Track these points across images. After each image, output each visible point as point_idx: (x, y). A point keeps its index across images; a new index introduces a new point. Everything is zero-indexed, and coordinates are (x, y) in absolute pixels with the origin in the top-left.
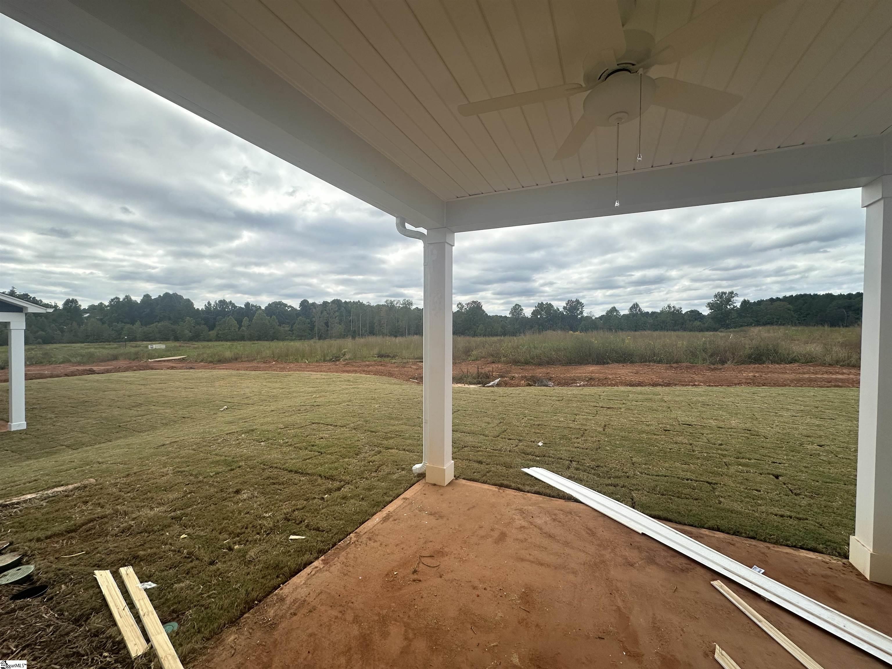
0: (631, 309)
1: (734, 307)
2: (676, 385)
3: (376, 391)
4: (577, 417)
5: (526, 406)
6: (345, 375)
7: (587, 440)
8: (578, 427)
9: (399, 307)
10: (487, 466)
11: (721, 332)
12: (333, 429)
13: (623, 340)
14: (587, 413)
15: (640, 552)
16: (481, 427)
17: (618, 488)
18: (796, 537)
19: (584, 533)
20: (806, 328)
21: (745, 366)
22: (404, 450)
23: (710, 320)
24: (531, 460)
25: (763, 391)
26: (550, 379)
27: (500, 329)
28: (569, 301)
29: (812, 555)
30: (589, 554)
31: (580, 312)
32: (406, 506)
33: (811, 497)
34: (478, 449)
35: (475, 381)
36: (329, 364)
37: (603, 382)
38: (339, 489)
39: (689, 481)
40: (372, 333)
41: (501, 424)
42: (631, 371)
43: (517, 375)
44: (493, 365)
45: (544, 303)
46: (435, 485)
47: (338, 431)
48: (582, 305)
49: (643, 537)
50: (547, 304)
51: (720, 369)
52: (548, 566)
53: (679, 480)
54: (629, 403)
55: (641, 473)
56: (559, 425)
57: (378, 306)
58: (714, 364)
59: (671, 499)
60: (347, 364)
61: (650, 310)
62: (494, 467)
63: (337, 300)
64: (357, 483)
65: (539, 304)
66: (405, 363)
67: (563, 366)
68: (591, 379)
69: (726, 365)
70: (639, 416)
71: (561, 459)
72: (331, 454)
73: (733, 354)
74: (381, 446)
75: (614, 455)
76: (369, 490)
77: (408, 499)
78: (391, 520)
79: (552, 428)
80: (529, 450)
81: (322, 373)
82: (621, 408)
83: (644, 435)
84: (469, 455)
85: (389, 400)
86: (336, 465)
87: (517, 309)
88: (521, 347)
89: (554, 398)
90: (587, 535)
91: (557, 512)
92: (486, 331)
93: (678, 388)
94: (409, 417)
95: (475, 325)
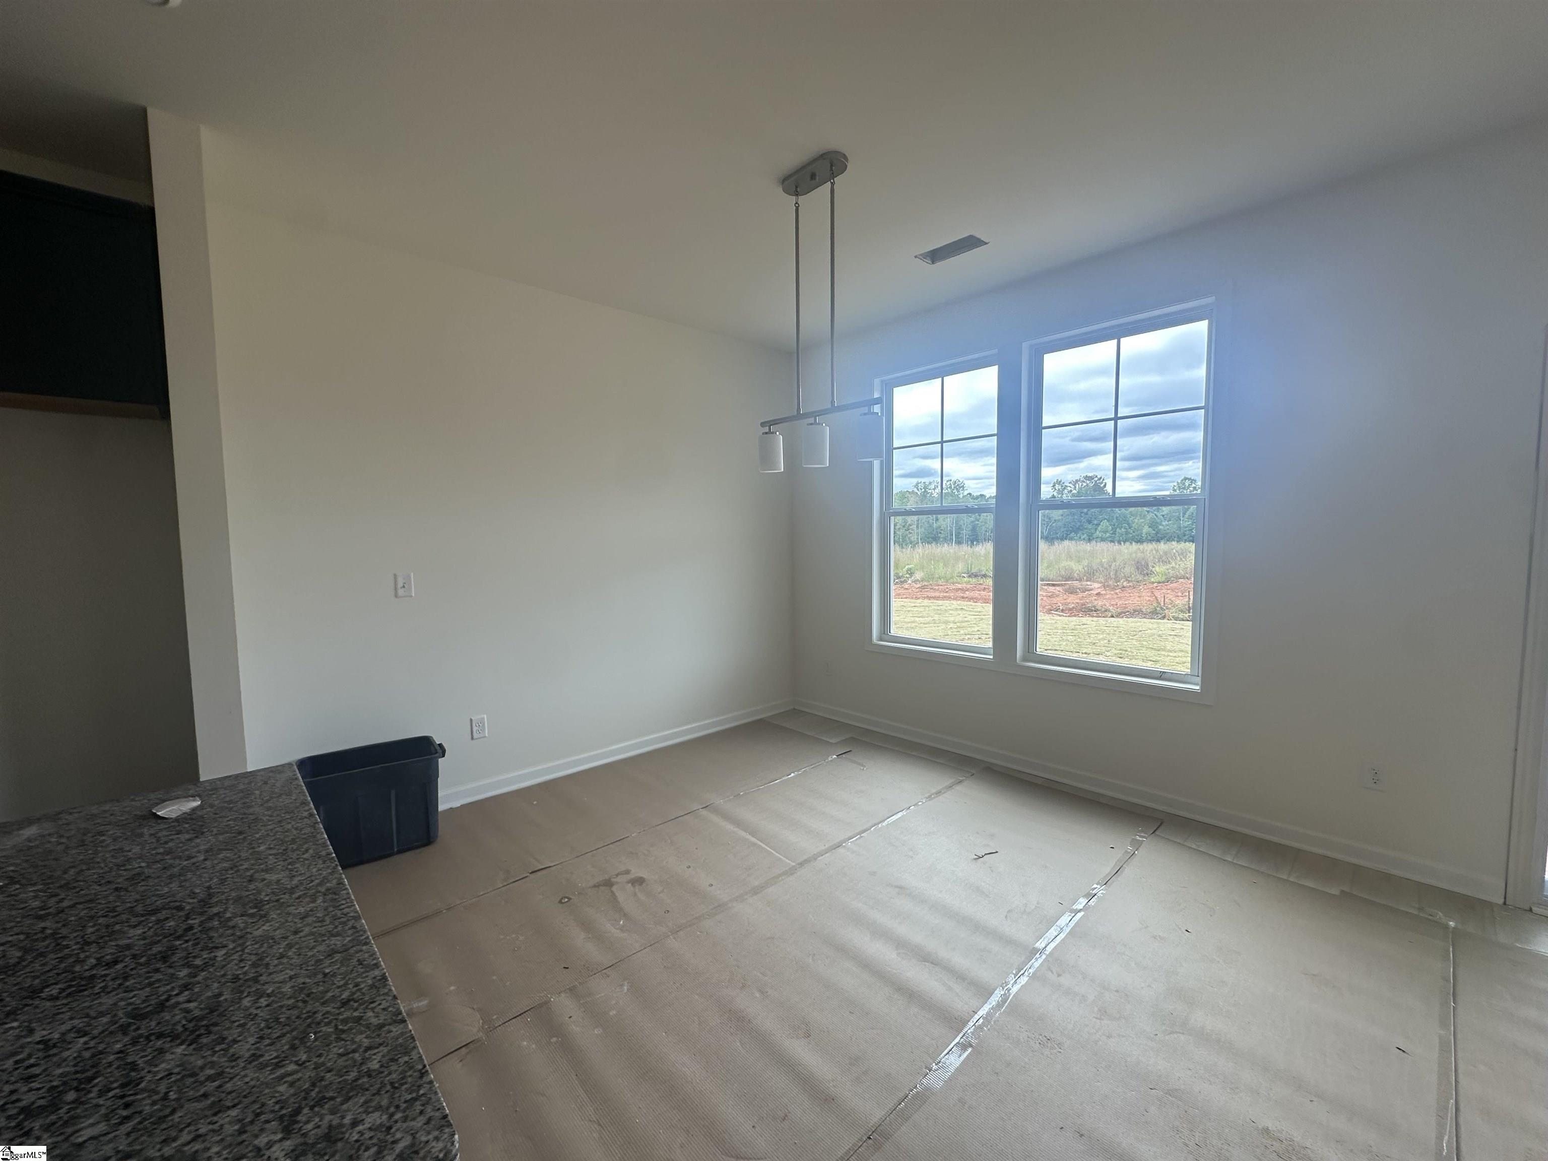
92: (1114, 533)
95: (1090, 522)
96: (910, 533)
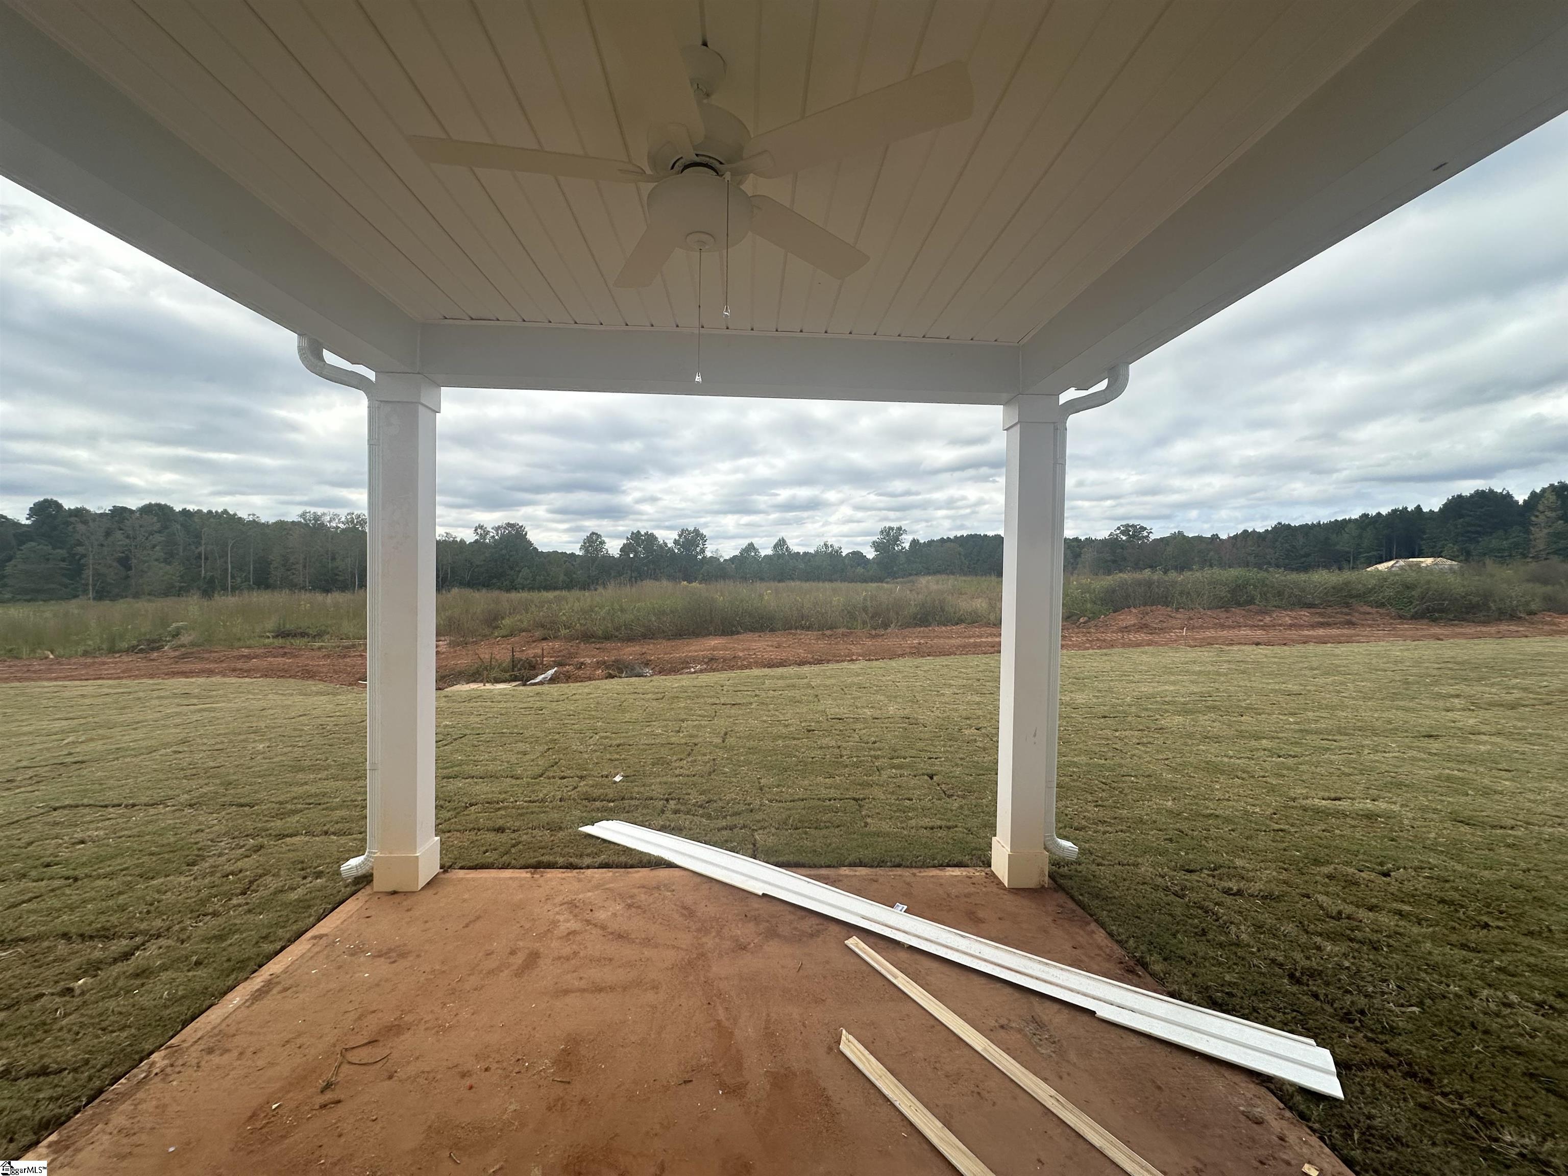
0: (775, 547)
1: (903, 548)
2: (828, 661)
3: (265, 713)
4: (684, 725)
5: (599, 714)
6: (179, 683)
7: (695, 761)
8: (683, 741)
9: (338, 527)
10: (513, 836)
11: (887, 583)
12: (122, 816)
13: (761, 596)
14: (700, 716)
15: (757, 924)
16: (508, 762)
17: (735, 831)
18: (943, 852)
19: (676, 916)
20: (974, 578)
21: (910, 630)
22: (326, 833)
23: (875, 566)
24: (598, 809)
25: (927, 662)
26: (647, 664)
27: (562, 577)
28: (683, 530)
29: (957, 872)
30: (682, 949)
31: (702, 549)
32: (318, 953)
33: (964, 797)
34: (498, 806)
35: (507, 675)
36: (125, 659)
37: (730, 664)
38: (126, 956)
39: (832, 802)
40: (263, 582)
41: (550, 752)
42: (770, 643)
43: (588, 661)
44: (544, 644)
45: (643, 533)
46: (395, 893)
47: (139, 816)
48: (703, 538)
49: (764, 900)
50: (646, 534)
51: (883, 635)
52: (612, 989)
53: (820, 803)
54: (763, 694)
55: (771, 801)
56: (653, 742)
57: (281, 525)
58: (875, 629)
59: (806, 833)
60: (183, 656)
61: (801, 550)
62: (527, 834)
63: (158, 505)
64: (183, 929)
65: (633, 533)
66: (347, 647)
67: (669, 639)
68: (712, 659)
69: (889, 630)
70: (777, 713)
71: (652, 799)
72: (110, 876)
73: (897, 613)
74: (264, 834)
75: (734, 780)
76: (221, 938)
77: (326, 935)
78: (275, 991)
79: (642, 747)
80: (597, 792)
81: (100, 682)
82: (751, 704)
83: (780, 742)
84: (477, 819)
85: (295, 730)
86: (121, 899)
87: (593, 542)
88: (597, 609)
89: (649, 696)
90: (680, 919)
91: (636, 891)
92: (534, 580)
93: (830, 666)
94: (346, 760)
95: (511, 568)
96: (293, 574)
